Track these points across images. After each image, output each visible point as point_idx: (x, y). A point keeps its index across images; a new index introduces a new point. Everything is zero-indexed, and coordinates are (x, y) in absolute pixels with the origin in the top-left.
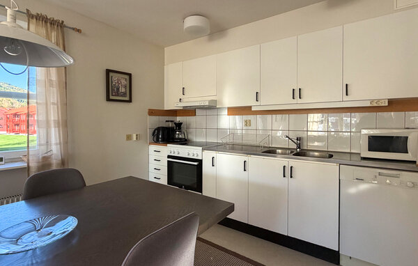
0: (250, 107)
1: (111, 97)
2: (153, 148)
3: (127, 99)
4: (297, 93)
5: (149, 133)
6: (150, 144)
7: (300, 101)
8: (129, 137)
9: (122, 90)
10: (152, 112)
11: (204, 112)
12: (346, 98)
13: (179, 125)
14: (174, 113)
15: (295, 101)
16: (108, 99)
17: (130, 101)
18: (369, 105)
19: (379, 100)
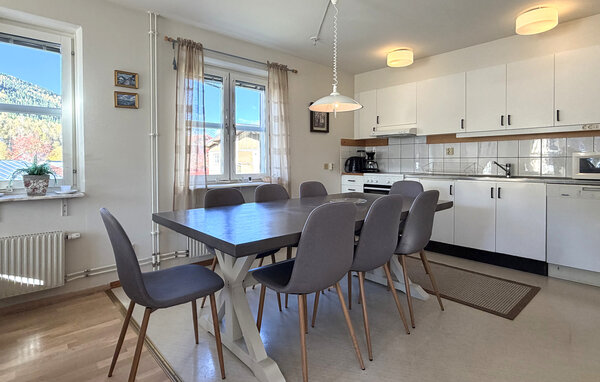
0: (455, 134)
1: (315, 128)
2: (346, 178)
3: (325, 129)
4: (506, 120)
5: (342, 163)
6: (343, 174)
7: (509, 127)
8: (326, 166)
9: (322, 121)
10: (344, 143)
11: (399, 141)
12: (557, 123)
13: (371, 155)
14: (363, 142)
15: (503, 128)
16: (312, 130)
17: (327, 131)
18: (581, 129)
19: (591, 125)
